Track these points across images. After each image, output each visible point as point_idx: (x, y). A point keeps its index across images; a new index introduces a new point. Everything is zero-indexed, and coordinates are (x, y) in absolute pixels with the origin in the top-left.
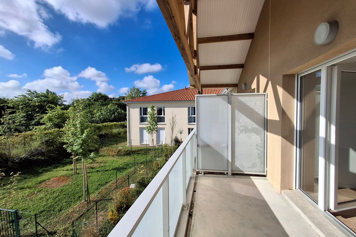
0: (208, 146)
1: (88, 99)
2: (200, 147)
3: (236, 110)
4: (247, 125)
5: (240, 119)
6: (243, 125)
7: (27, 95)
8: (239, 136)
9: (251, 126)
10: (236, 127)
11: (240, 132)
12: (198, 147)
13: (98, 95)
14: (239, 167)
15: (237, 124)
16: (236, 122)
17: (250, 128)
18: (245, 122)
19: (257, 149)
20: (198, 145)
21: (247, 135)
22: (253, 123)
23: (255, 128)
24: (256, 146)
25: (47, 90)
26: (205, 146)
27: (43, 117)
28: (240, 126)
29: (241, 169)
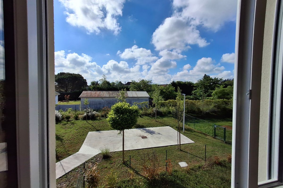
25: (205, 74)
27: (212, 92)
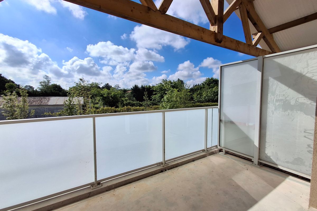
0: (232, 123)
1: (203, 83)
2: (223, 122)
3: (270, 78)
4: (288, 99)
5: (275, 90)
6: (281, 98)
7: (162, 83)
8: (273, 114)
9: (296, 100)
10: (268, 102)
11: (276, 109)
12: (221, 122)
13: (211, 80)
14: (271, 157)
15: (270, 97)
16: (269, 95)
17: (293, 103)
18: (284, 95)
19: (305, 137)
20: (220, 121)
21: (287, 113)
22: (300, 96)
23: (303, 104)
24: (305, 132)
25: (178, 79)
26: (228, 122)
28: (276, 100)
29: (274, 160)
